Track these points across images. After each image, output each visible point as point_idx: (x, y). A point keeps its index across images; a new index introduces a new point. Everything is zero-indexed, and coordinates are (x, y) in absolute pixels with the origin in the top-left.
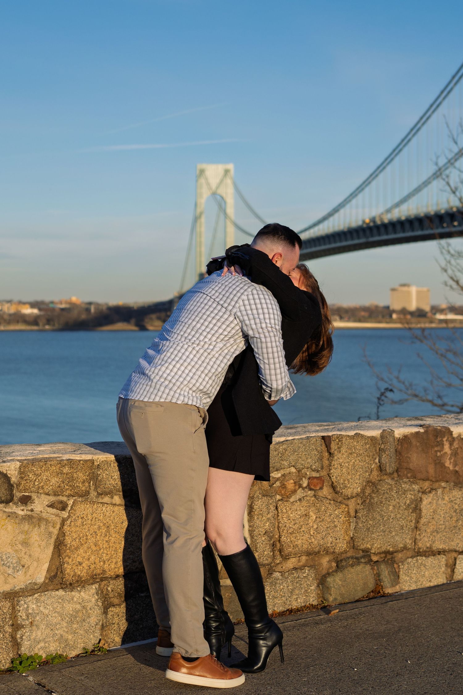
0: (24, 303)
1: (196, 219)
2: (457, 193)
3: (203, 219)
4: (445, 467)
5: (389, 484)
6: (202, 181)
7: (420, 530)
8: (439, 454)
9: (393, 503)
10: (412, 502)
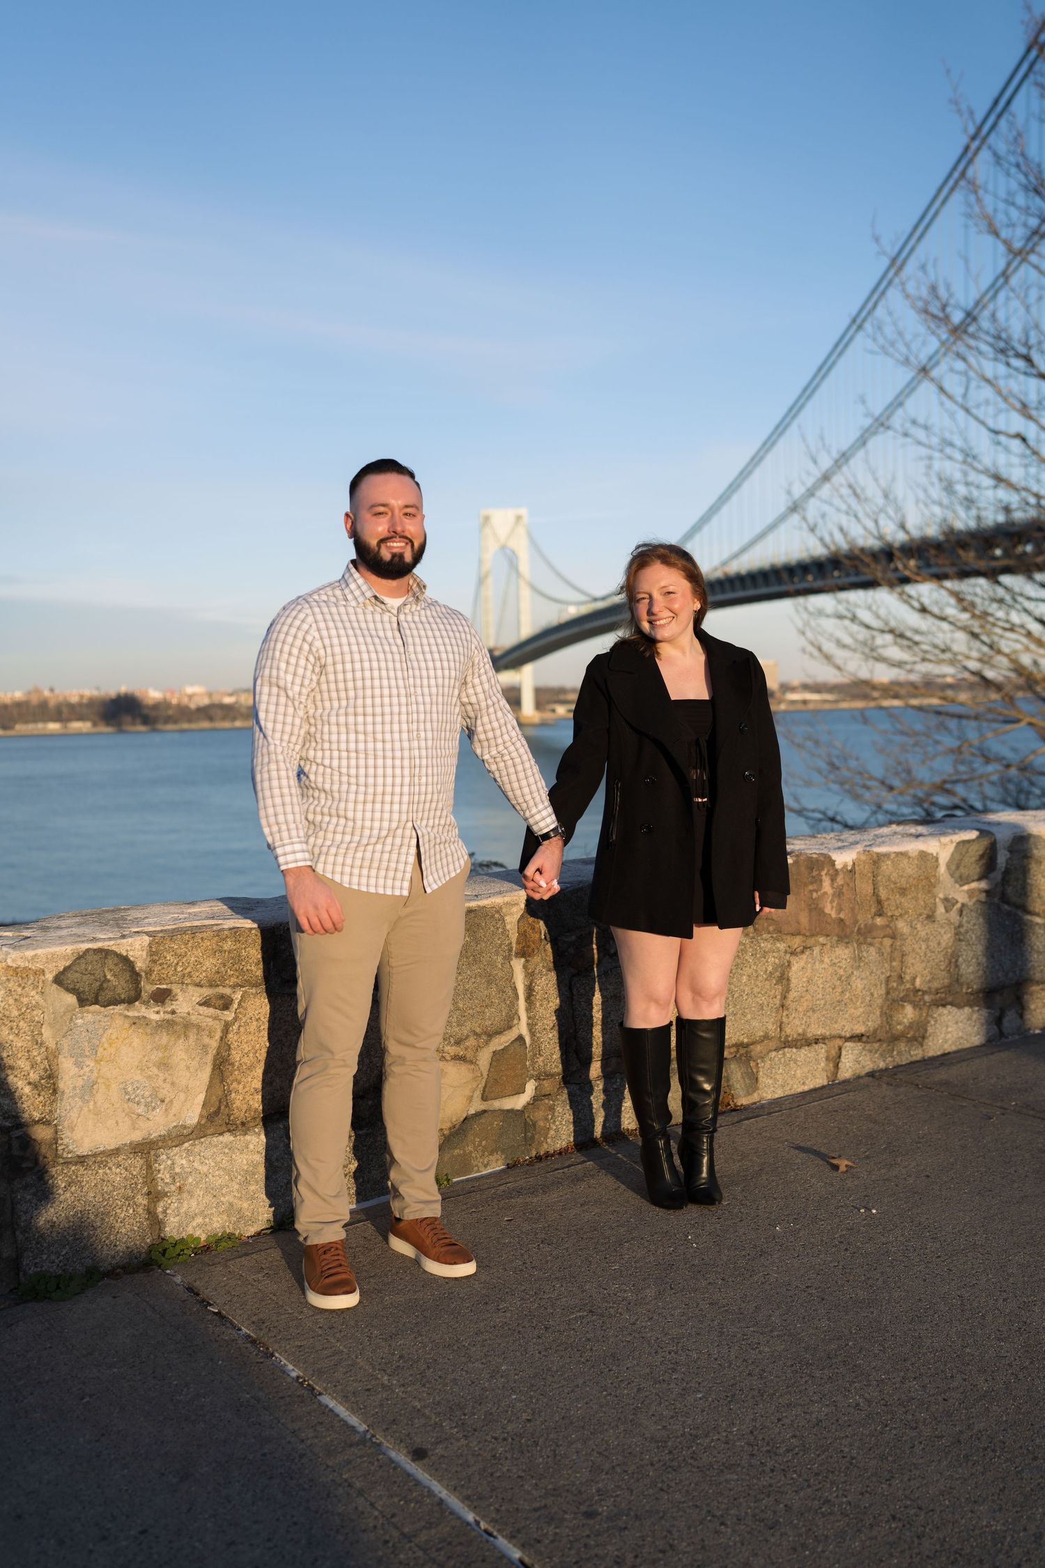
4: (825, 914)
7: (788, 1009)
8: (815, 895)
9: (748, 971)
10: (775, 969)
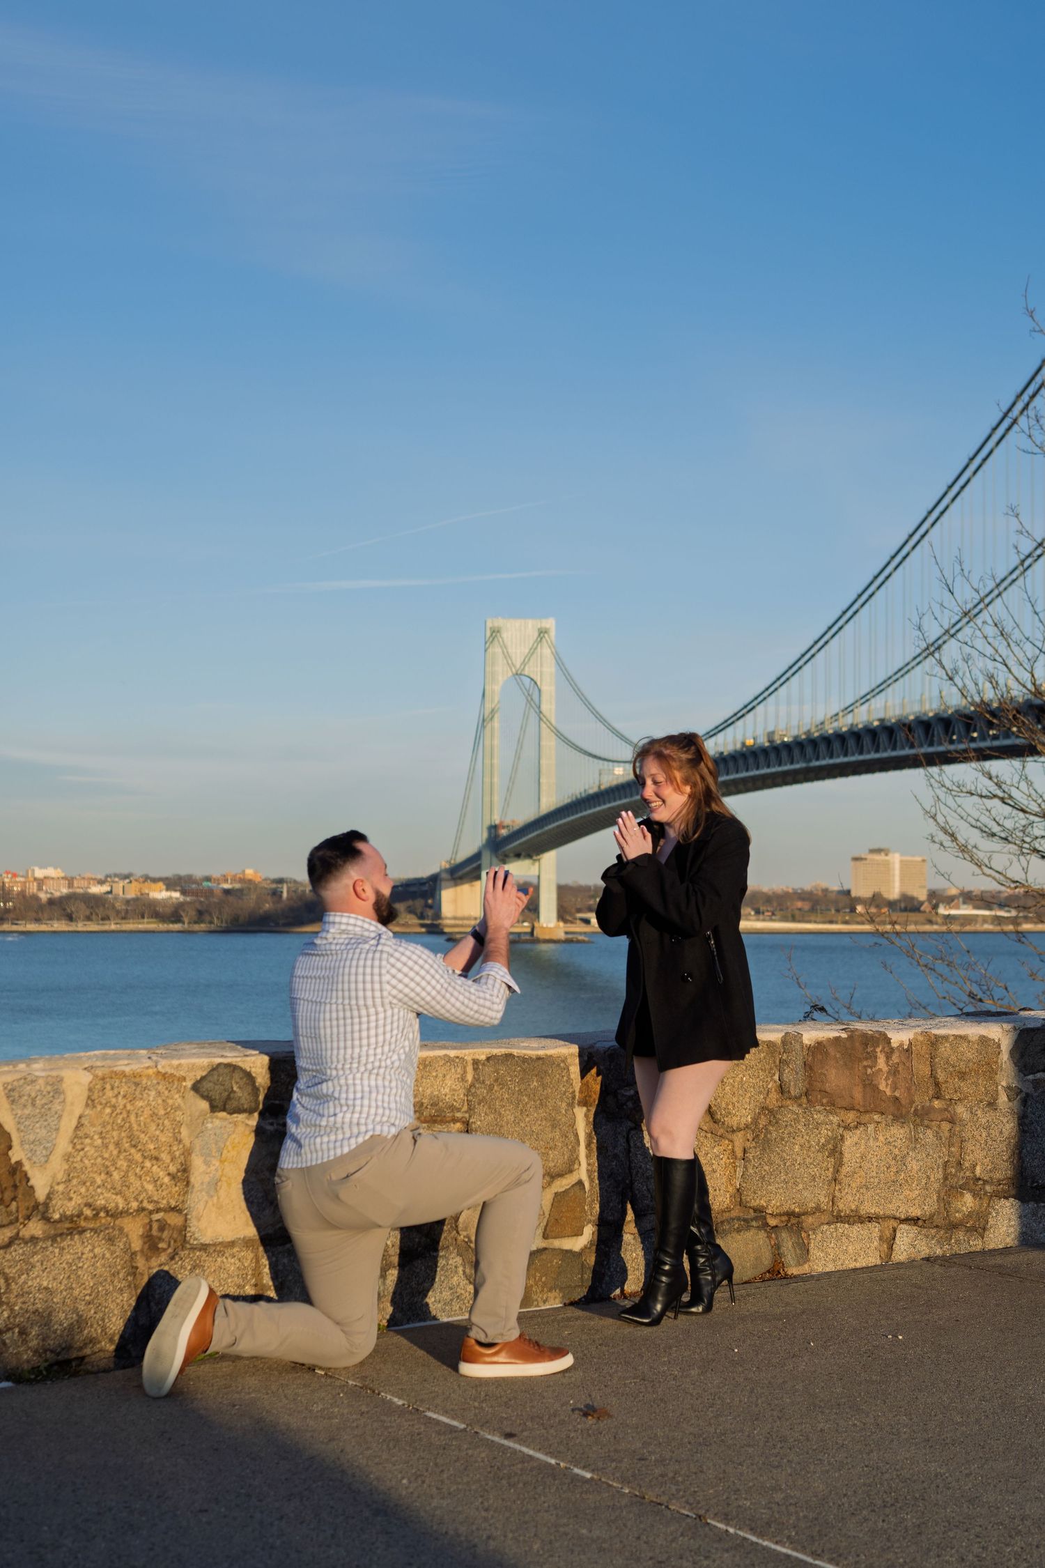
0: (155, 880)
1: (483, 722)
2: (957, 680)
3: (496, 724)
4: (879, 1091)
5: (794, 1113)
6: (496, 649)
7: (840, 1184)
8: (869, 1071)
9: (800, 1140)
10: (828, 1142)
